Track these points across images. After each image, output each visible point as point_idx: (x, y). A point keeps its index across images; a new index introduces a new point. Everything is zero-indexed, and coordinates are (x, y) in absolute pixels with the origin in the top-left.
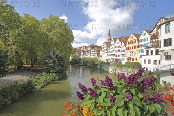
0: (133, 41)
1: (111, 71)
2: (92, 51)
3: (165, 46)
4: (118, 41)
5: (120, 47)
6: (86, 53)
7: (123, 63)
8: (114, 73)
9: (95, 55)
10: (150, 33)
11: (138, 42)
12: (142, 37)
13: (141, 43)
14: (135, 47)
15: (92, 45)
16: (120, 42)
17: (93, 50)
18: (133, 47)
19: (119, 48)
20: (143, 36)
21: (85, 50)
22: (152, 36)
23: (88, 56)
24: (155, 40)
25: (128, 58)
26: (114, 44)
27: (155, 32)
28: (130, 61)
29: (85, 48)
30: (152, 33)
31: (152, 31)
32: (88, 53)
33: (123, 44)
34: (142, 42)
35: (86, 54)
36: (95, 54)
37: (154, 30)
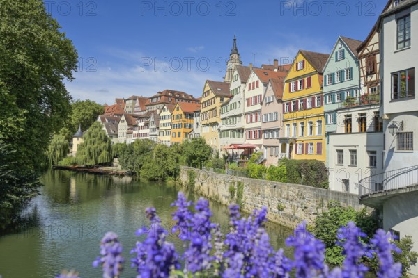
2: (164, 117)
3: (396, 97)
4: (253, 78)
5: (261, 104)
6: (141, 124)
10: (359, 50)
11: (321, 84)
12: (332, 67)
13: (328, 88)
15: (167, 91)
16: (261, 84)
17: (168, 113)
18: (304, 100)
19: (258, 107)
20: (337, 61)
21: (138, 111)
23: (147, 134)
26: (241, 90)
27: (375, 48)
29: (137, 104)
30: (366, 52)
31: (364, 46)
32: (147, 125)
33: (271, 93)
34: (333, 83)
35: (142, 128)
36: (176, 126)
37: (371, 43)
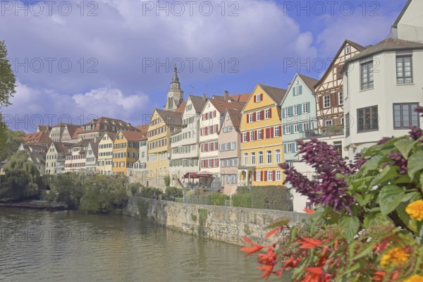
0: (262, 113)
1: (186, 224)
2: (105, 146)
3: (361, 129)
4: (210, 108)
5: (218, 134)
6: (76, 153)
7: (230, 190)
8: (196, 231)
9: (115, 160)
10: (315, 87)
11: (280, 116)
12: (290, 101)
13: (287, 120)
14: (269, 133)
15: (103, 119)
16: (218, 114)
17: (109, 141)
18: (262, 131)
19: (215, 136)
20: (294, 95)
21: (66, 138)
22: (321, 98)
23: (83, 164)
24: (329, 112)
25: (246, 171)
26: (196, 119)
27: (331, 86)
28: (254, 184)
29: (66, 131)
30: (321, 89)
31: (320, 83)
32: (83, 154)
33: (228, 122)
34: (290, 115)
35: (76, 157)
36: (116, 156)
37: (327, 81)
